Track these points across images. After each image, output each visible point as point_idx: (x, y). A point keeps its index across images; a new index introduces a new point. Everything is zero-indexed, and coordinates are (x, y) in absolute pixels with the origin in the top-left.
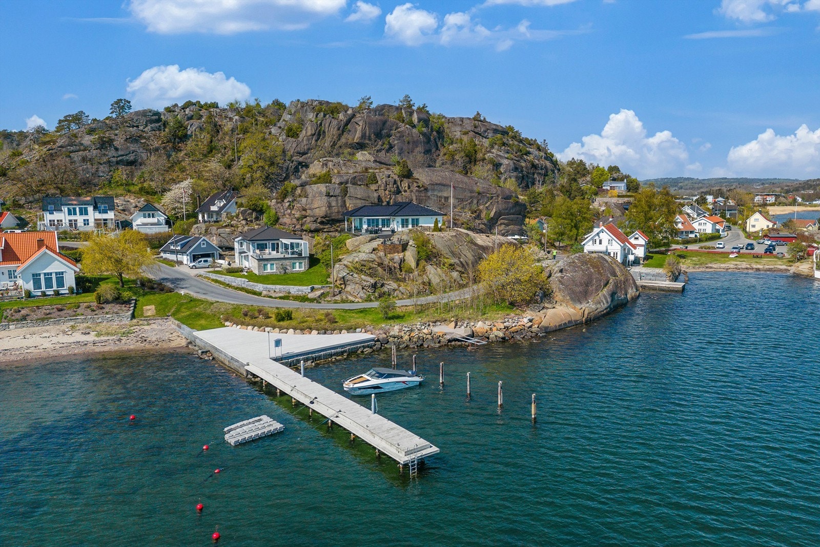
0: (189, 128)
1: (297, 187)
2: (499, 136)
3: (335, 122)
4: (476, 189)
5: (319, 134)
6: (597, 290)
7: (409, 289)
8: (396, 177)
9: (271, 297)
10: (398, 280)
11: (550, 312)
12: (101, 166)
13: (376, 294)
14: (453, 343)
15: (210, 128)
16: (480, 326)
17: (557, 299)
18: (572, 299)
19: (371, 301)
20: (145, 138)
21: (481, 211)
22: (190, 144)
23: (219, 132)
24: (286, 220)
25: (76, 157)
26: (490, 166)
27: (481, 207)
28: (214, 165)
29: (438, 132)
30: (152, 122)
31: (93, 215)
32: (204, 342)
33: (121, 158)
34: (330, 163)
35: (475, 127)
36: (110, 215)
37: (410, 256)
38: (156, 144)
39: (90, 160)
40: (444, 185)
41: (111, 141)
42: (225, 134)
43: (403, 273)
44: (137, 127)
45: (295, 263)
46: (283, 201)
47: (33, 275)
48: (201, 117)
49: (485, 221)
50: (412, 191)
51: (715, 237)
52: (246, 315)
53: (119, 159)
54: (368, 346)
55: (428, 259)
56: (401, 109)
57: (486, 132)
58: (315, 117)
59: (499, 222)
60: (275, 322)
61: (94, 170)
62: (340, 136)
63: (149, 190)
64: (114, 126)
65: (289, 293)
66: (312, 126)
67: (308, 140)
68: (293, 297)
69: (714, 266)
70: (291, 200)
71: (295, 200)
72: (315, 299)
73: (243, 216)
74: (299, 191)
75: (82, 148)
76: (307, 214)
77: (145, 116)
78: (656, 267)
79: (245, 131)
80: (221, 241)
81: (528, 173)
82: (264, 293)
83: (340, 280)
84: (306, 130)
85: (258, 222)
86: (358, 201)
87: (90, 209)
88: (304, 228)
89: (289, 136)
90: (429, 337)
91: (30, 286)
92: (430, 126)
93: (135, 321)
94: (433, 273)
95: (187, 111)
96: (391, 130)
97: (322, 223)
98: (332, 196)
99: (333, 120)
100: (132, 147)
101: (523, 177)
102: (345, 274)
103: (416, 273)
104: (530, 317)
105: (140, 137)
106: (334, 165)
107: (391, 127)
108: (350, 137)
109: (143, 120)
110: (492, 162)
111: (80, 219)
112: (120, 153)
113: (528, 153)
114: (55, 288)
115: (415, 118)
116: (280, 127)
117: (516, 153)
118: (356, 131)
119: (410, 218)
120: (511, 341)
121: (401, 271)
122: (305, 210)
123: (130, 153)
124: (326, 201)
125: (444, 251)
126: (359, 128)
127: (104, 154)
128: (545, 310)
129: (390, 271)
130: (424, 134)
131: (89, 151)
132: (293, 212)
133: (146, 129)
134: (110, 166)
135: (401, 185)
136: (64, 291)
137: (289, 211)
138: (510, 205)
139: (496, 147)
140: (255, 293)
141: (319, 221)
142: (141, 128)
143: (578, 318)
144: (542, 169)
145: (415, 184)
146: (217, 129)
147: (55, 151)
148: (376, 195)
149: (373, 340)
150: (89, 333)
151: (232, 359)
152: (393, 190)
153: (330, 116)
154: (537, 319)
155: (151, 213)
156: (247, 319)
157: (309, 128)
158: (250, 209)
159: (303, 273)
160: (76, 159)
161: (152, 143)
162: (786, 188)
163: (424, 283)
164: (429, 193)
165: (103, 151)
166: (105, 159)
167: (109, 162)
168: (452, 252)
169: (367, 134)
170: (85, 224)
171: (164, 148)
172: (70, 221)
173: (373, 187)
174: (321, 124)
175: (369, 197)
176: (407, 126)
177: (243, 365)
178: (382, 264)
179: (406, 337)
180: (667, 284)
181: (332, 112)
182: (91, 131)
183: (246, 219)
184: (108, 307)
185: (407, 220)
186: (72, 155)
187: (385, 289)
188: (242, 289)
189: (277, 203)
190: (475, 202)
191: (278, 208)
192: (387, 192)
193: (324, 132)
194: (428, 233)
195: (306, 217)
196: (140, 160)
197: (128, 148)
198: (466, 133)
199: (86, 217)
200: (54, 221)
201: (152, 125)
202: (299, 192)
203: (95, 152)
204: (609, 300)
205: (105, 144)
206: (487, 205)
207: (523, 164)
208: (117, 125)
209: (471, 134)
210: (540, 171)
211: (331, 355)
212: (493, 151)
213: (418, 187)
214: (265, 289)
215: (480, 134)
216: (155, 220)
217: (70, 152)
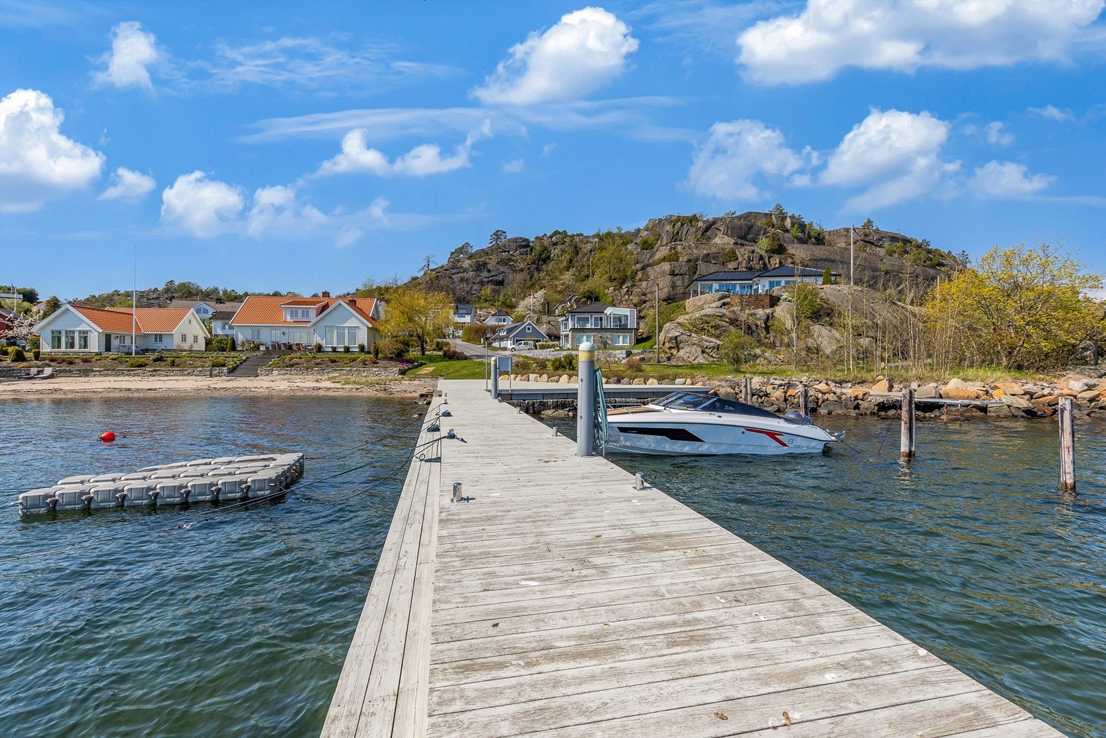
0: (552, 252)
1: (638, 271)
2: (898, 244)
3: (693, 230)
4: (881, 266)
7: (781, 357)
8: (763, 253)
10: (762, 344)
12: (475, 286)
15: (571, 250)
16: (957, 386)
20: (513, 261)
22: (551, 265)
23: (578, 253)
25: (456, 278)
29: (817, 239)
30: (521, 247)
33: (491, 278)
34: (679, 247)
35: (865, 236)
36: (468, 319)
37: (784, 314)
38: (522, 266)
39: (467, 280)
40: (833, 261)
41: (485, 264)
42: (584, 255)
43: (772, 334)
44: (509, 252)
45: (619, 336)
46: (621, 288)
47: (326, 328)
48: (564, 243)
52: (517, 365)
53: (489, 279)
55: (816, 317)
56: (771, 215)
57: (880, 240)
58: (672, 228)
60: (551, 372)
64: (490, 252)
66: (668, 235)
70: (629, 285)
71: (634, 285)
74: (640, 274)
75: (462, 270)
76: (647, 299)
77: (516, 242)
80: (550, 328)
83: (669, 342)
84: (661, 240)
89: (644, 249)
90: (832, 397)
92: (807, 232)
94: (825, 336)
95: (554, 239)
96: (758, 235)
98: (677, 275)
99: (691, 228)
100: (502, 269)
102: (677, 334)
103: (794, 335)
105: (510, 260)
106: (684, 248)
107: (758, 231)
109: (514, 246)
112: (492, 274)
114: (346, 344)
115: (788, 223)
116: (636, 244)
117: (925, 262)
119: (783, 281)
121: (768, 332)
122: (644, 294)
123: (499, 274)
124: (669, 280)
125: (844, 308)
127: (478, 275)
129: (750, 329)
130: (799, 239)
131: (467, 273)
132: (631, 298)
133: (515, 254)
134: (482, 285)
135: (769, 262)
136: (355, 348)
137: (626, 297)
142: (511, 252)
145: (790, 260)
146: (577, 251)
152: (757, 266)
153: (688, 225)
157: (665, 238)
158: (584, 297)
161: (519, 265)
163: (808, 349)
165: (478, 273)
166: (478, 279)
167: (482, 282)
171: (529, 269)
173: (731, 265)
174: (678, 233)
176: (778, 231)
178: (737, 320)
181: (691, 222)
182: (470, 258)
185: (778, 283)
186: (453, 276)
189: (615, 290)
190: (881, 283)
191: (616, 295)
195: (645, 302)
196: (506, 280)
197: (499, 269)
198: (853, 243)
201: (521, 250)
202: (640, 276)
203: (471, 273)
205: (480, 267)
206: (899, 288)
208: (492, 251)
209: (861, 243)
215: (872, 244)
217: (453, 274)
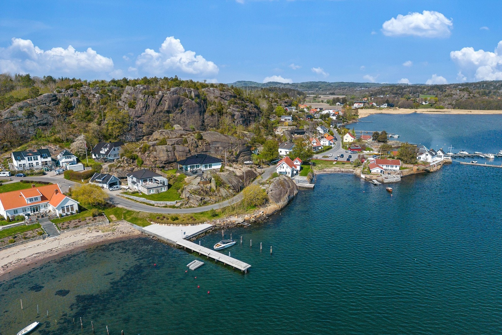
0: (73, 102)
1: (151, 146)
2: (233, 99)
3: (154, 100)
4: (230, 142)
5: (147, 107)
6: (284, 196)
7: (214, 199)
8: (196, 140)
9: (159, 207)
10: (210, 196)
11: (269, 208)
12: (30, 128)
13: (202, 203)
14: (239, 225)
15: (85, 102)
16: (247, 217)
17: (270, 202)
18: (276, 202)
19: (201, 206)
20: (50, 110)
21: (233, 152)
22: (75, 112)
23: (89, 104)
24: (147, 162)
25: (16, 123)
26: (230, 116)
27: (233, 150)
28: (93, 125)
29: (204, 100)
30: (53, 100)
31: (40, 160)
32: (150, 232)
35: (221, 95)
36: (49, 159)
37: (213, 185)
38: (57, 113)
39: (24, 125)
40: (217, 142)
41: (33, 113)
42: (93, 105)
43: (211, 192)
44: (45, 104)
45: (162, 188)
46: (144, 153)
47: (62, 208)
48: (77, 95)
49: (235, 156)
50: (203, 146)
51: (329, 148)
52: (158, 218)
53: (39, 123)
54: (210, 229)
55: (220, 186)
56: (186, 90)
57: (226, 97)
58: (143, 97)
59: (241, 156)
60: (172, 221)
61: (26, 131)
62: (157, 108)
63: (60, 140)
64: (33, 105)
65: (167, 204)
66: (142, 102)
67: (141, 110)
68: (169, 206)
69: (327, 170)
70: (148, 153)
71: (150, 153)
72: (178, 207)
73: (126, 162)
75: (18, 118)
77: (49, 98)
78: (304, 176)
79: (105, 103)
80: (119, 175)
81: (247, 118)
82: (156, 205)
83: (187, 198)
84: (140, 105)
85: (134, 164)
86: (180, 153)
87: (39, 157)
88: (157, 166)
89: (130, 107)
90: (230, 223)
91: (61, 212)
92: (200, 98)
93: (111, 224)
94: (223, 191)
95: (69, 91)
96: (182, 102)
97: (165, 164)
98: (169, 151)
99: (153, 99)
100: (45, 116)
101: (245, 120)
102: (188, 195)
103: (216, 192)
104: (262, 211)
105: (48, 110)
108: (162, 108)
109: (48, 100)
110: (230, 114)
111: (34, 162)
112: (39, 119)
113: (246, 106)
114: (70, 212)
115: (193, 95)
116: (124, 101)
117: (241, 107)
118: (165, 105)
119: (208, 165)
120: (258, 222)
122: (156, 157)
123: (44, 119)
124: (166, 154)
125: (226, 181)
126: (167, 103)
127: (31, 121)
128: (267, 207)
129: (207, 193)
130: (198, 103)
131: (22, 120)
132: (150, 159)
133: (50, 105)
134: (34, 127)
135: (198, 143)
136: (74, 212)
137: (148, 158)
138: (245, 148)
139: (232, 105)
140: (151, 205)
141: (163, 163)
142: (47, 104)
143: (278, 209)
144: (253, 114)
146: (88, 102)
147: (3, 121)
148: (188, 149)
149: (212, 227)
150: (98, 231)
151: (168, 239)
152: (195, 146)
154: (265, 212)
155: (69, 156)
156: (159, 220)
158: (129, 158)
159: (166, 192)
160: (16, 125)
161: (55, 113)
162: (371, 92)
163: (220, 196)
164: (211, 146)
165: (30, 120)
166: (31, 124)
167: (34, 125)
168: (229, 181)
169: (171, 106)
170: (37, 165)
171: (62, 115)
172: (29, 164)
173: (186, 145)
174: (147, 101)
175: (185, 150)
176: (190, 99)
177: (175, 242)
178: (203, 190)
179: (223, 224)
180: (308, 185)
181: (152, 94)
182: (21, 108)
183: (128, 163)
184: (97, 218)
185: (207, 165)
186: (13, 123)
187: (205, 200)
188: (144, 203)
189: (142, 154)
190: (230, 148)
191: (142, 156)
192: (193, 147)
193: (149, 105)
194: (218, 173)
195: (156, 161)
196: (49, 123)
197: (42, 116)
198: (217, 98)
199: (37, 161)
200: (21, 165)
201: (53, 102)
202: (152, 148)
203: (25, 120)
204: (288, 199)
205: (30, 115)
206: (235, 149)
207: (245, 113)
208: (34, 104)
209: (219, 98)
210: (253, 115)
211: (200, 234)
212: (231, 107)
213: (206, 143)
214: (156, 203)
215: (223, 98)
216: (71, 160)
217: (12, 121)
